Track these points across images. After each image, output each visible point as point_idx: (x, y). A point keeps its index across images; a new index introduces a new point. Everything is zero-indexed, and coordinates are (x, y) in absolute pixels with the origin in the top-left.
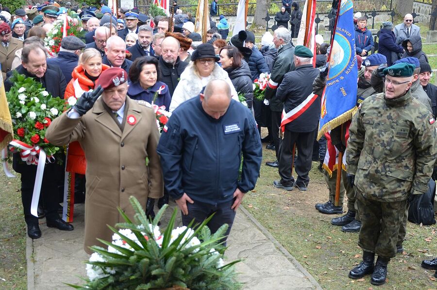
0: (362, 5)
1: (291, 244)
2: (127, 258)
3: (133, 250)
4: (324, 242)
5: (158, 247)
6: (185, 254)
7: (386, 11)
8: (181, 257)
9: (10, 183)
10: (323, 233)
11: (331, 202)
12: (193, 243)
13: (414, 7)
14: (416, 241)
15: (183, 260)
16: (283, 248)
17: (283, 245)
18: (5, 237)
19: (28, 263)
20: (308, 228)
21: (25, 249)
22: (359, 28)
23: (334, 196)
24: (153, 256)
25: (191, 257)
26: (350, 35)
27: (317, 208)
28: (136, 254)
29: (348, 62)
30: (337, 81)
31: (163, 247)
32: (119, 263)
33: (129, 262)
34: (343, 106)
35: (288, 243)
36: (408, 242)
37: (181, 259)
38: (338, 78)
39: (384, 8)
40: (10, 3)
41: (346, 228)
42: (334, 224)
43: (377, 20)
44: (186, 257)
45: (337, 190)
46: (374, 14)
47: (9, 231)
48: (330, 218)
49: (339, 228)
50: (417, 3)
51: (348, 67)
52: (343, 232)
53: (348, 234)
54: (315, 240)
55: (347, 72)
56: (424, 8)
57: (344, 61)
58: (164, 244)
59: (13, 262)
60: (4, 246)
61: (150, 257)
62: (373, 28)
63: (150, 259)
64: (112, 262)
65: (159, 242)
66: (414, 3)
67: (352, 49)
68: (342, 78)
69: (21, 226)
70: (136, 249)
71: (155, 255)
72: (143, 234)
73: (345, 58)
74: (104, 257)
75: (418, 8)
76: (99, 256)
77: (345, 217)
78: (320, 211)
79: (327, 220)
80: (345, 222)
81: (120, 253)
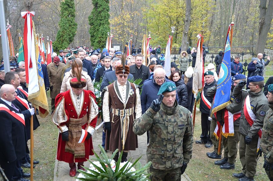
0: (237, 50)
1: (192, 174)
2: (96, 177)
3: (100, 172)
4: (210, 174)
5: (113, 171)
6: (126, 176)
7: (249, 53)
8: (125, 178)
9: (51, 135)
10: (209, 169)
11: (215, 152)
12: (132, 171)
13: (265, 51)
14: (262, 176)
15: (126, 179)
16: (187, 175)
17: (187, 174)
18: (45, 162)
19: (54, 177)
20: (202, 166)
21: (54, 169)
22: (235, 61)
23: (217, 149)
24: (110, 177)
25: (131, 178)
26: (228, 64)
27: (207, 155)
28: (101, 175)
29: (226, 78)
30: (220, 87)
31: (115, 172)
32: (93, 179)
33: (97, 179)
34: (222, 100)
35: (190, 173)
36: (257, 177)
37: (125, 179)
38: (221, 85)
39: (248, 51)
40: (61, 47)
41: (222, 167)
42: (216, 164)
43: (245, 57)
44: (127, 178)
45: (219, 146)
46: (243, 54)
47: (47, 160)
48: (214, 161)
49: (219, 166)
50: (266, 49)
51: (226, 80)
52: (221, 169)
53: (223, 170)
54: (205, 172)
55: (225, 83)
56: (270, 52)
57: (224, 77)
58: (116, 170)
59: (47, 176)
60: (44, 167)
61: (108, 177)
62: (242, 61)
63: (108, 178)
64: (88, 179)
65: (114, 169)
66: (265, 49)
67: (229, 71)
68: (222, 85)
69: (53, 157)
70: (101, 172)
71: (111, 176)
72: (105, 164)
73: (225, 75)
74: (85, 176)
75: (267, 52)
76: (82, 175)
77: (222, 160)
78: (209, 157)
79: (212, 162)
80: (222, 163)
81: (93, 174)
